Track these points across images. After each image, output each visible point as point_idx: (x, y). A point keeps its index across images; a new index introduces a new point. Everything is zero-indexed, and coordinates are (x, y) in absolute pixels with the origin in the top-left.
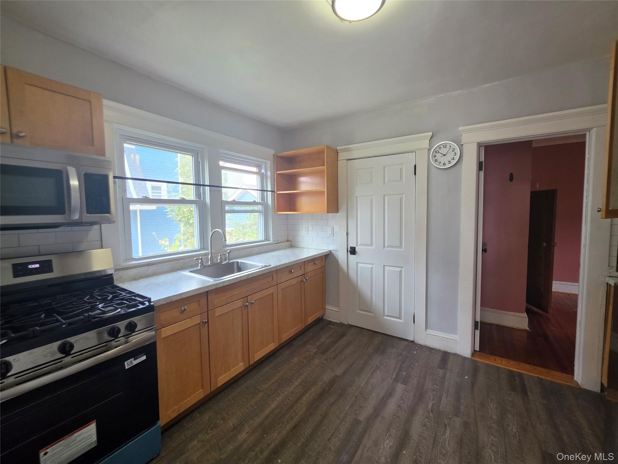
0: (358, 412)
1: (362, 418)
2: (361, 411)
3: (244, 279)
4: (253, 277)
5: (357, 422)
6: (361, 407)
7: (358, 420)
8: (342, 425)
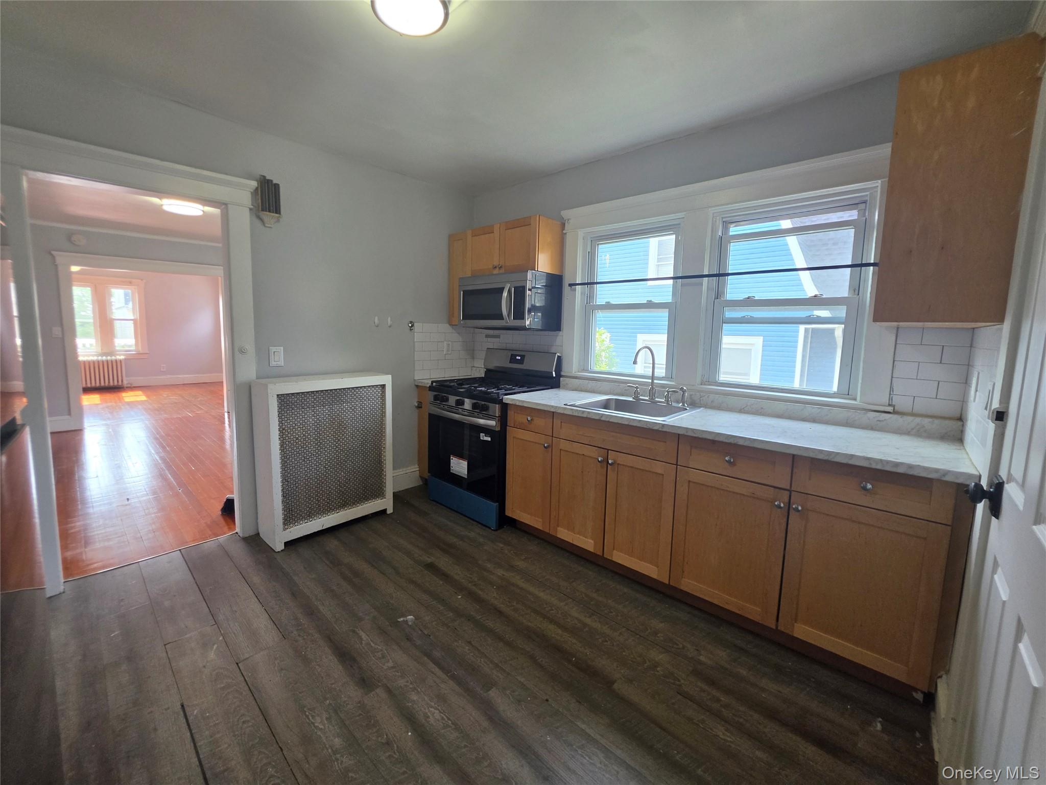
0: (508, 692)
1: (493, 694)
2: (509, 698)
3: (594, 417)
4: (609, 422)
5: (489, 684)
6: (519, 701)
7: (492, 688)
8: (488, 663)
